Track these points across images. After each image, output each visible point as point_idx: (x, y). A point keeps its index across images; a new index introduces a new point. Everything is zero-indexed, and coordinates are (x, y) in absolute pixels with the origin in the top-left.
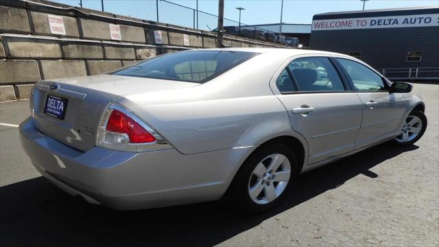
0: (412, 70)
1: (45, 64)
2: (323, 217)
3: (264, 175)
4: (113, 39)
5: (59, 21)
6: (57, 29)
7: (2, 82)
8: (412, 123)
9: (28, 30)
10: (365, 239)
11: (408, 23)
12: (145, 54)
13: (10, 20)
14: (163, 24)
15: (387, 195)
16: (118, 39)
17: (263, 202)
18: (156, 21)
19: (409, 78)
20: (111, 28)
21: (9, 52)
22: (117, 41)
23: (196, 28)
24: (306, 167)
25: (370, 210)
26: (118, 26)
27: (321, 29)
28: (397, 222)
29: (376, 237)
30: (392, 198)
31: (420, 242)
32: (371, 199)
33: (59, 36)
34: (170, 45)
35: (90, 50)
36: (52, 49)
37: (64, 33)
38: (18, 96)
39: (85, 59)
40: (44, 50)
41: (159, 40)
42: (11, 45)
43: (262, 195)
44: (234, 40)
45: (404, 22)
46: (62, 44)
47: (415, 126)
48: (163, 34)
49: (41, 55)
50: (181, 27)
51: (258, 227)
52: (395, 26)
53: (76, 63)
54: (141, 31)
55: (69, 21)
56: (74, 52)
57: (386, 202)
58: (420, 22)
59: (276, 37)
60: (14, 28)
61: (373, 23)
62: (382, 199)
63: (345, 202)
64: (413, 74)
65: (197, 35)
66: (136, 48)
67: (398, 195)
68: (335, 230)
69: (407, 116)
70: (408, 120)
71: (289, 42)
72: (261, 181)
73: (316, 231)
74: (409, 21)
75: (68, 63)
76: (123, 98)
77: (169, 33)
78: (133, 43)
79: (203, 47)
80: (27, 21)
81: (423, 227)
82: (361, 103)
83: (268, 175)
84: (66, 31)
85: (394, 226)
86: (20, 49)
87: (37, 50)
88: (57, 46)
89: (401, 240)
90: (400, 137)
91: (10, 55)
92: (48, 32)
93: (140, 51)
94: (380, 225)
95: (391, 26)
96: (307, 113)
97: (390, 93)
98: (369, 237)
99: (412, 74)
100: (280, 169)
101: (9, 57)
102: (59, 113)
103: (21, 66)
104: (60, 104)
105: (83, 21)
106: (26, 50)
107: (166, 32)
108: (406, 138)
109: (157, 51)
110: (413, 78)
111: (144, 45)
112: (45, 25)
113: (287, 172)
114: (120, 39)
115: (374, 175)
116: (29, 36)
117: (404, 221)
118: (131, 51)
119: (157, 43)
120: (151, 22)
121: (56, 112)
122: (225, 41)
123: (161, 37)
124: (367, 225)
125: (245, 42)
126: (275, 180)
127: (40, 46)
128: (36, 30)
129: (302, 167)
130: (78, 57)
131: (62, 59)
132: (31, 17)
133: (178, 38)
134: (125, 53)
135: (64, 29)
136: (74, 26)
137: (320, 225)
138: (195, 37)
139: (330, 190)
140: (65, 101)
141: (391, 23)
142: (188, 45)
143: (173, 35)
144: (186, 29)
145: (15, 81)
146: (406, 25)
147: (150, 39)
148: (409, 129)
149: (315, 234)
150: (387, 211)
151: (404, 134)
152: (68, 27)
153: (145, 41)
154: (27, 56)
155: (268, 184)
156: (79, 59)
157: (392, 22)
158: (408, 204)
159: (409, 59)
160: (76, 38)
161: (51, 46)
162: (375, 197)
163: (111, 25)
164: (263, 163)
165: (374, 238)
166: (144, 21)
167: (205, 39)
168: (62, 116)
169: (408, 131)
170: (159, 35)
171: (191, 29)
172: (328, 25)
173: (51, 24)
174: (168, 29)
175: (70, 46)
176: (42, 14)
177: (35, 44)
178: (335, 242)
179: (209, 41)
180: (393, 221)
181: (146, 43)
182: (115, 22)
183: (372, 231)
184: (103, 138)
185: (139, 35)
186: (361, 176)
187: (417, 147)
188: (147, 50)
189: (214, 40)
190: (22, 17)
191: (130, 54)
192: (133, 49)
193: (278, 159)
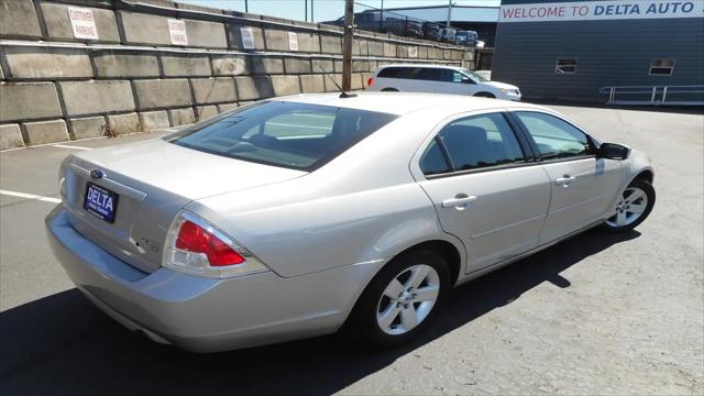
0: (657, 89)
1: (67, 88)
2: (483, 351)
3: (401, 295)
4: (174, 43)
5: (86, 16)
6: (83, 30)
7: (2, 119)
8: (632, 198)
9: (38, 33)
10: (536, 386)
11: (655, 11)
12: (226, 66)
13: (8, 18)
14: (256, 16)
15: (578, 315)
16: (183, 44)
17: (399, 331)
18: (243, 11)
19: (652, 102)
20: (170, 26)
21: (9, 69)
22: (182, 47)
23: (309, 20)
24: (462, 277)
25: (551, 342)
26: (182, 22)
27: (513, 20)
28: (584, 360)
29: (552, 382)
30: (585, 320)
31: (610, 390)
32: (555, 324)
33: (86, 42)
34: (266, 50)
35: (138, 63)
36: (78, 64)
37: (95, 37)
38: (27, 141)
39: (130, 79)
40: (64, 65)
41: (249, 43)
42: (12, 59)
43: (397, 321)
44: (373, 40)
45: (649, 10)
46: (93, 54)
47: (637, 202)
48: (255, 33)
49: (60, 74)
50: (284, 21)
51: (389, 369)
52: (635, 16)
53: (116, 85)
54: (220, 28)
55: (103, 16)
56: (112, 66)
57: (574, 327)
58: (674, 11)
59: (441, 30)
60: (15, 32)
61: (599, 10)
62: (570, 323)
63: (515, 327)
64: (659, 97)
65: (311, 32)
66: (211, 57)
67: (595, 315)
68: (496, 372)
69: (624, 189)
70: (627, 194)
71: (462, 38)
72: (396, 303)
73: (470, 375)
74: (657, 9)
75: (102, 85)
76: (199, 205)
77: (266, 31)
78: (208, 49)
79: (321, 53)
80: (34, 19)
81: (619, 367)
82: (548, 180)
83: (406, 294)
84: (99, 33)
85: (579, 365)
86: (27, 65)
87: (53, 66)
88: (85, 58)
89: (586, 387)
90: (613, 219)
91: (10, 75)
92: (69, 36)
93: (218, 63)
94: (560, 365)
95: (628, 16)
96: (464, 205)
97: (598, 158)
98: (542, 382)
99: (656, 95)
100: (424, 284)
101: (10, 79)
102: (106, 213)
103: (29, 92)
104: (107, 200)
105: (125, 15)
106: (36, 66)
107: (260, 30)
108: (623, 220)
109: (246, 61)
110: (658, 103)
111: (225, 52)
112: (65, 24)
113: (434, 288)
114: (186, 44)
115: (564, 283)
116: (40, 43)
117: (595, 358)
118: (203, 63)
119: (246, 47)
120: (235, 13)
121: (101, 211)
122: (356, 41)
123: (252, 38)
124: (541, 365)
125: (390, 42)
126: (416, 300)
127: (59, 59)
128: (49, 32)
129: (457, 278)
130: (118, 75)
131: (93, 78)
132: (41, 12)
133: (279, 39)
134: (194, 65)
135: (95, 29)
136: (111, 24)
137: (476, 364)
138: (308, 35)
139: (497, 309)
140: (115, 197)
141: (629, 11)
142: (297, 50)
143: (271, 33)
144: (293, 22)
145: (21, 118)
146: (651, 16)
147: (234, 42)
148: (628, 207)
149: (467, 377)
150: (574, 342)
151: (619, 215)
152: (101, 26)
153: (226, 46)
154: (38, 76)
155: (406, 306)
156: (121, 78)
157: (630, 9)
158: (606, 331)
159: (654, 71)
160: (115, 43)
161: (76, 59)
162: (560, 319)
163: (171, 21)
164: (398, 279)
165: (549, 385)
166: (224, 12)
167: (324, 38)
168: (111, 218)
169: (625, 211)
170: (250, 35)
171: (300, 23)
172: (526, 14)
173: (75, 23)
174: (263, 25)
175: (106, 57)
176: (58, 6)
177: (50, 55)
178: (494, 390)
179: (330, 43)
180: (579, 358)
181: (228, 49)
182: (177, 15)
183: (548, 373)
184: (173, 257)
185: (216, 36)
186: (546, 284)
187: (638, 234)
188: (230, 60)
189: (339, 39)
190: (27, 12)
191: (202, 68)
192: (207, 59)
193: (420, 271)
